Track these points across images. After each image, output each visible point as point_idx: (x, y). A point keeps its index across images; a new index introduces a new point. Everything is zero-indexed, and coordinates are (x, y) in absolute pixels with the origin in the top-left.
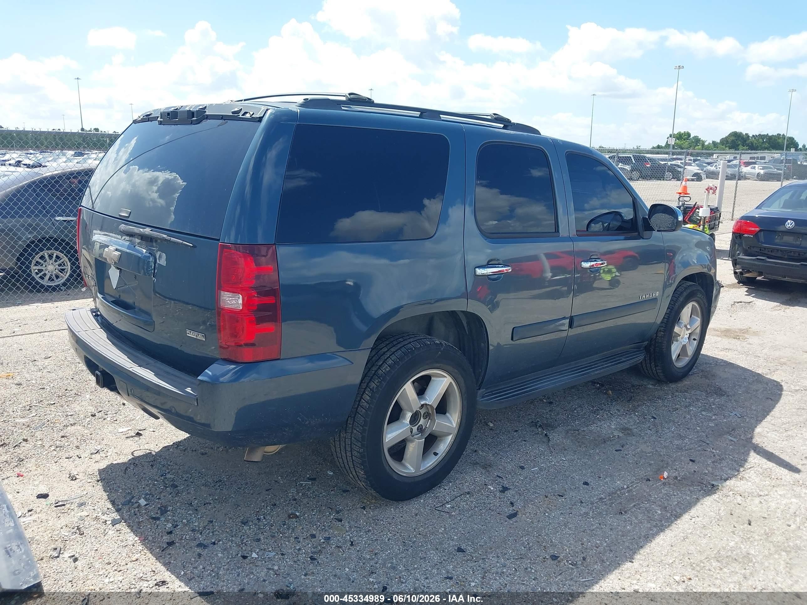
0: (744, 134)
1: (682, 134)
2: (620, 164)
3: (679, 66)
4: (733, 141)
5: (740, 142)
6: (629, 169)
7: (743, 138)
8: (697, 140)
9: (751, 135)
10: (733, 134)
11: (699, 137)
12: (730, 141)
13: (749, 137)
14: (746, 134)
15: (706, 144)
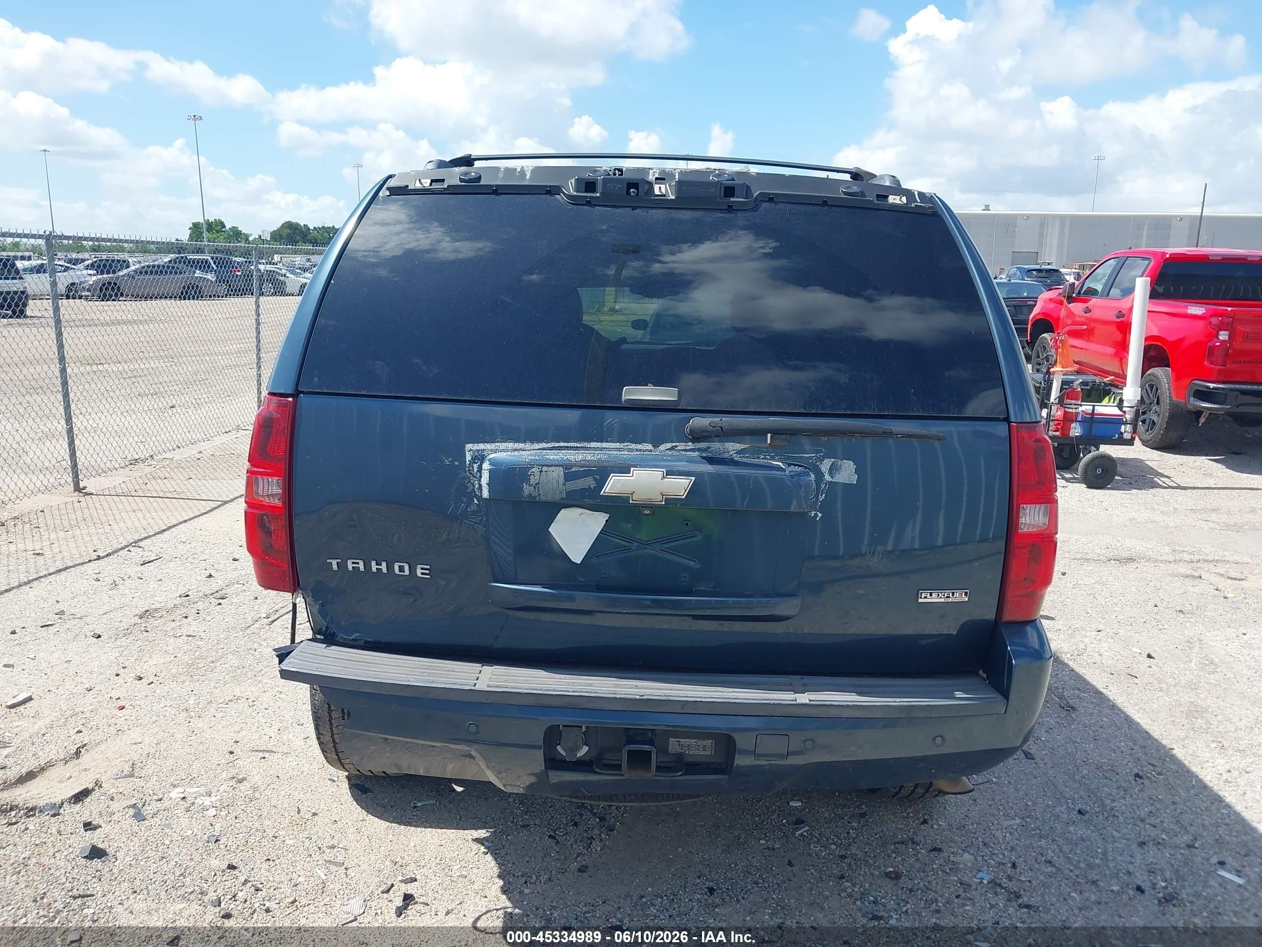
0: (302, 225)
1: (212, 222)
2: (198, 271)
3: (194, 116)
4: (288, 235)
5: (298, 238)
6: (214, 280)
7: (302, 232)
8: (236, 234)
9: (312, 228)
10: (287, 225)
11: (240, 229)
12: (284, 235)
13: (309, 229)
14: (304, 225)
15: (251, 239)
